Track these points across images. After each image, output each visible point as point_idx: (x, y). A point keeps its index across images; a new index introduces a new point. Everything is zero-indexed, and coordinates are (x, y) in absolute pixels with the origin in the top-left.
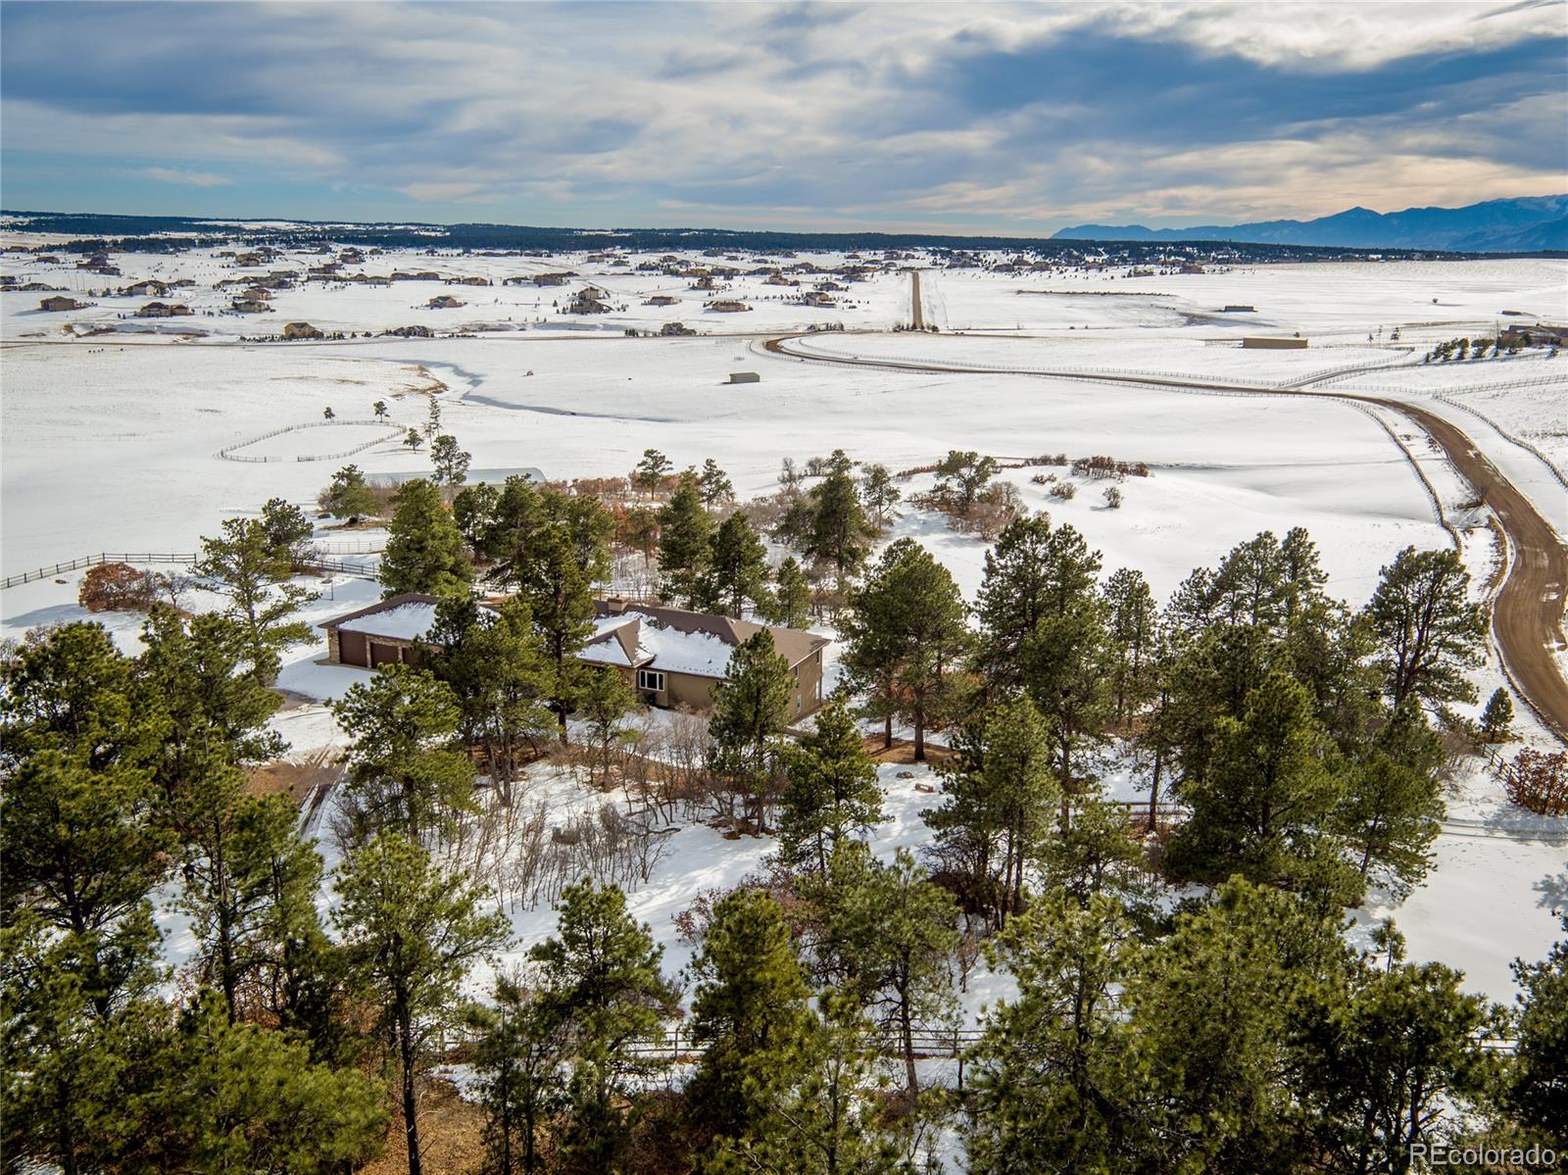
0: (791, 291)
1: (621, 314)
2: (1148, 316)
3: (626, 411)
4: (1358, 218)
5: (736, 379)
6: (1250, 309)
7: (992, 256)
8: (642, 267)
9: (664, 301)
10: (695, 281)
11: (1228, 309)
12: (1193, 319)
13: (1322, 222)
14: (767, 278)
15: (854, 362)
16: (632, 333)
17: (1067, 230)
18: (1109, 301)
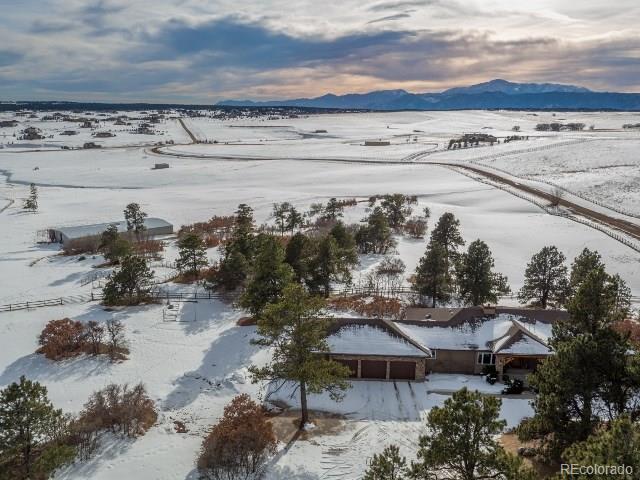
0: (129, 127)
1: (51, 140)
2: (288, 135)
3: (112, 185)
4: (330, 97)
5: (158, 167)
6: (325, 132)
7: (203, 112)
8: (46, 118)
9: (71, 133)
10: (82, 124)
11: (317, 132)
12: (306, 136)
13: (317, 99)
14: (115, 122)
15: (203, 157)
16: (66, 148)
17: (221, 102)
18: (270, 130)
